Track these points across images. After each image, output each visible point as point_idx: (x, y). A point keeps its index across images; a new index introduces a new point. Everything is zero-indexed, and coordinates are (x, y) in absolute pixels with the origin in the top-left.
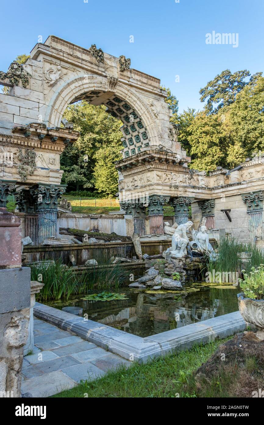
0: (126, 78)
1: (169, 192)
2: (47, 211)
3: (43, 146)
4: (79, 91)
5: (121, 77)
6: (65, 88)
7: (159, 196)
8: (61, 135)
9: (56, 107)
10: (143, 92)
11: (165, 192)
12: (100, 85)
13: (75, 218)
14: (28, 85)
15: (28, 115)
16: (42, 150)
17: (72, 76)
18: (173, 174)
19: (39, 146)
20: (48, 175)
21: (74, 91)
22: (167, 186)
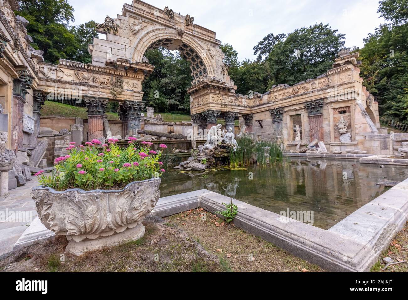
0: (190, 31)
1: (220, 108)
2: (133, 119)
3: (129, 75)
4: (155, 38)
5: (187, 29)
6: (145, 36)
7: (213, 111)
8: (140, 67)
9: (138, 49)
10: (203, 41)
11: (218, 108)
12: (171, 35)
13: (157, 124)
14: (117, 33)
15: (117, 54)
16: (128, 78)
17: (150, 28)
18: (224, 96)
19: (125, 75)
20: (132, 95)
21: (152, 38)
22: (219, 104)
